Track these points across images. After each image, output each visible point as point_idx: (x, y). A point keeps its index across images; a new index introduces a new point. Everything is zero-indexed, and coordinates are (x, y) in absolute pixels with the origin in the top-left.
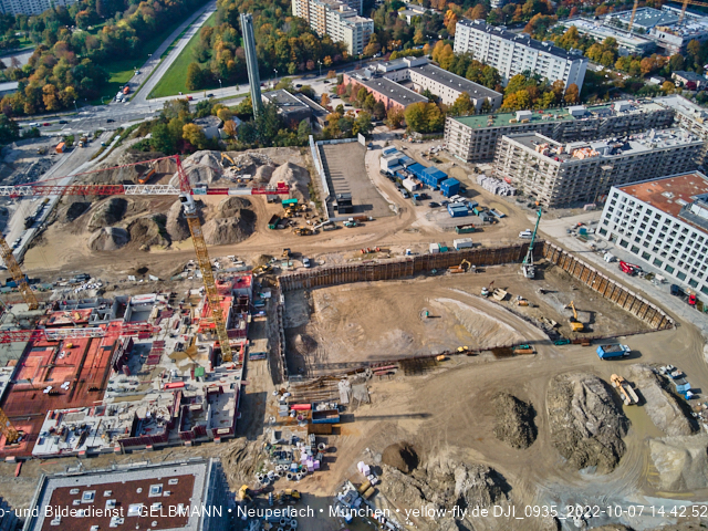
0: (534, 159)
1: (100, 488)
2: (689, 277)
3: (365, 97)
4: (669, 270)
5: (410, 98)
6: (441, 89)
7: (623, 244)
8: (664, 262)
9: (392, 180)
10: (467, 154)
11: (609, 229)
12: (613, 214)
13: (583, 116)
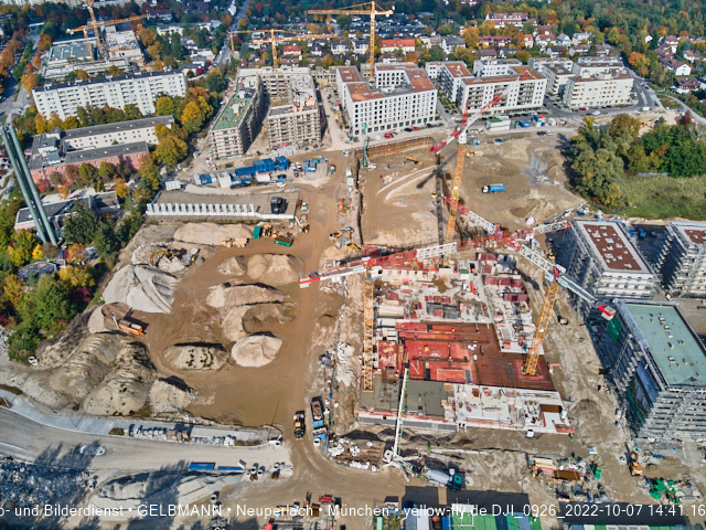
0: (298, 117)
1: (602, 253)
2: (404, 121)
3: (95, 169)
4: (395, 125)
5: (135, 147)
6: (122, 136)
7: (370, 130)
8: (392, 123)
9: (247, 185)
10: (240, 149)
11: (360, 128)
12: (359, 118)
13: (247, 96)
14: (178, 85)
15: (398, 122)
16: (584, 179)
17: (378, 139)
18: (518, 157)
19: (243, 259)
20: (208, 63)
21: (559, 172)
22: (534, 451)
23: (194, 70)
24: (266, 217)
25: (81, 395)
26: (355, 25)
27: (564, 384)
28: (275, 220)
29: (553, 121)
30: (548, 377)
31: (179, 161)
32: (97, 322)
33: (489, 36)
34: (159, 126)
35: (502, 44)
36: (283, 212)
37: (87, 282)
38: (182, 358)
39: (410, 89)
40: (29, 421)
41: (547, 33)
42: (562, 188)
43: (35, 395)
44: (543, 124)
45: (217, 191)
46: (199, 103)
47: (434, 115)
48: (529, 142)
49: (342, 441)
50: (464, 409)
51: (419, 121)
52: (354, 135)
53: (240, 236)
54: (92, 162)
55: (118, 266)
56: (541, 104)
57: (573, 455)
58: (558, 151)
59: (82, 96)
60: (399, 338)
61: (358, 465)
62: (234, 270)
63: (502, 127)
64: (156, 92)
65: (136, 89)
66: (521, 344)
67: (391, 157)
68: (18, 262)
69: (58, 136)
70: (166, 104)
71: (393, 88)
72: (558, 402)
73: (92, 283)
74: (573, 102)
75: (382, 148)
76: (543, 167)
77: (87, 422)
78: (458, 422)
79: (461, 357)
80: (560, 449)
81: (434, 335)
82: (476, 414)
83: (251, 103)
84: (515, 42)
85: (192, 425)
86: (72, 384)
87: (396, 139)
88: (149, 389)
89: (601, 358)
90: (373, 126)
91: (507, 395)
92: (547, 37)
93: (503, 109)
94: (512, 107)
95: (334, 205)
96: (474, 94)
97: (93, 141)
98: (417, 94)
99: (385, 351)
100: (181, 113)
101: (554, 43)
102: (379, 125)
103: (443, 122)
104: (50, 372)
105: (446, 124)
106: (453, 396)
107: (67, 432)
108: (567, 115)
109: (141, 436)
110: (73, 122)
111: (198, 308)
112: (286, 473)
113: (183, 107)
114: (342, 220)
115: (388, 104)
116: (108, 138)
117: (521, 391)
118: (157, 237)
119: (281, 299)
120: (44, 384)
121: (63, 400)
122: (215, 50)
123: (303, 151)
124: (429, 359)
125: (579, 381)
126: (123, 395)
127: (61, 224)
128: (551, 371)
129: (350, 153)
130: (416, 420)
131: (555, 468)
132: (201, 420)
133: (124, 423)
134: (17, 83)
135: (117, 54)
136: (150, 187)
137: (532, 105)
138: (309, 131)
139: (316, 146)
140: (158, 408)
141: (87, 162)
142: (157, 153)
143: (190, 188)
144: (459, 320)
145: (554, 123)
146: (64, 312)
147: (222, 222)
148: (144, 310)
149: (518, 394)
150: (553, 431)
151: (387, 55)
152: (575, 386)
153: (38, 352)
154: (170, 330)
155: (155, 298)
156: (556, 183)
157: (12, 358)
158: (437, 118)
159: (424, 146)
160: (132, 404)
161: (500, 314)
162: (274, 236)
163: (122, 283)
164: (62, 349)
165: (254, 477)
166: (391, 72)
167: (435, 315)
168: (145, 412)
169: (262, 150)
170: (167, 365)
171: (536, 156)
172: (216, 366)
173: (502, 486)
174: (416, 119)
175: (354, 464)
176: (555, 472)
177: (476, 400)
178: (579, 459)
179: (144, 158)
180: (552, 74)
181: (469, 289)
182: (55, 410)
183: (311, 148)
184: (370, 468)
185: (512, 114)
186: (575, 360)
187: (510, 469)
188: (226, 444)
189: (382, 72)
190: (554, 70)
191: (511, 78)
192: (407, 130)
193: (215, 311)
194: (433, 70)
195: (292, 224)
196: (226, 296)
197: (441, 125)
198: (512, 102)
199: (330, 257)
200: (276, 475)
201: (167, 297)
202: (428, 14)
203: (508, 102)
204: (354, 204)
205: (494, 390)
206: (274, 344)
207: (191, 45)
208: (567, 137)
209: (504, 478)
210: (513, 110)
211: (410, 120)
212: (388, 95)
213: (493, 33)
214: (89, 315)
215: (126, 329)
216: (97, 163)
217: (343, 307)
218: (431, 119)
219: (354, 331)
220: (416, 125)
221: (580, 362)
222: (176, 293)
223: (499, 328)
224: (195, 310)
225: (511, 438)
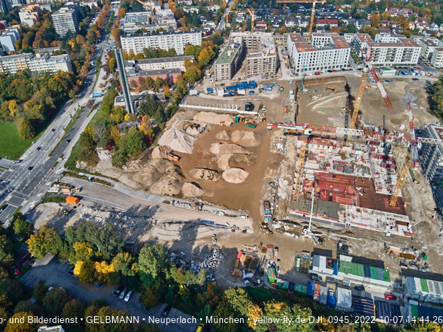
0: (264, 59)
2: (328, 66)
3: (153, 81)
4: (322, 68)
5: (174, 71)
6: (167, 65)
7: (306, 70)
8: (320, 67)
9: (232, 96)
10: (229, 76)
11: (300, 68)
12: (300, 62)
13: (235, 47)
14: (197, 39)
15: (324, 66)
16: (439, 106)
17: (311, 75)
18: (399, 92)
19: (229, 132)
20: (212, 29)
21: (424, 101)
22: (390, 243)
23: (205, 33)
24: (242, 112)
25: (149, 185)
26: (301, 10)
27: (412, 213)
28: (247, 114)
29: (423, 73)
30: (403, 208)
31: (197, 81)
32: (156, 153)
33: (386, 21)
34: (187, 61)
35: (394, 26)
36: (252, 111)
37: (151, 134)
38: (198, 174)
39: (333, 47)
40: (123, 194)
41: (424, 22)
42: (425, 110)
43: (125, 183)
44: (416, 74)
45: (216, 98)
46: (208, 50)
47: (347, 64)
48: (407, 84)
49: (280, 222)
50: (350, 217)
51: (337, 67)
52: (296, 72)
53: (228, 121)
54: (152, 77)
55: (166, 129)
56: (416, 63)
57: (412, 247)
58: (425, 90)
59: (147, 42)
60: (315, 180)
61: (288, 234)
62: (224, 137)
63: (390, 73)
64: (185, 42)
65: (175, 40)
66: (388, 190)
67: (318, 86)
68: (117, 121)
69: (134, 62)
70: (190, 49)
71: (323, 46)
72: (408, 221)
73: (153, 135)
74: (437, 63)
75: (312, 80)
76: (414, 98)
77: (151, 197)
78: (346, 223)
79: (352, 193)
80: (405, 244)
81: (336, 180)
82: (357, 220)
83: (238, 51)
84: (403, 26)
85: (203, 204)
86: (145, 179)
87: (321, 76)
88: (182, 186)
89: (436, 202)
90: (308, 68)
91: (377, 213)
92: (424, 24)
93: (392, 63)
94: (397, 63)
95: (281, 109)
96: (374, 52)
97: (152, 66)
98: (338, 50)
99: (307, 184)
100: (198, 55)
101: (428, 28)
102: (312, 67)
103: (353, 68)
104: (133, 173)
105: (354, 70)
106: (345, 210)
107: (142, 200)
108: (433, 70)
109: (178, 205)
110: (141, 56)
111: (205, 153)
112: (250, 232)
113: (200, 51)
114: (285, 117)
115: (319, 55)
116: (159, 66)
117: (385, 213)
118: (185, 117)
119: (249, 153)
120: (130, 178)
121: (139, 186)
122: (216, 22)
123: (265, 79)
124: (332, 191)
125: (421, 212)
126: (170, 186)
127: (137, 106)
128: (405, 206)
129: (293, 82)
130: (322, 219)
131: (401, 252)
132: (207, 203)
133: (171, 199)
134: (107, 34)
135: (163, 21)
136: (182, 92)
137: (411, 63)
138: (270, 68)
139: (273, 77)
140: (186, 194)
141: (150, 76)
142: (185, 75)
143: (201, 95)
144: (352, 174)
145: (424, 74)
146: (141, 147)
147: (219, 113)
148: (179, 151)
149: (384, 214)
150: (402, 234)
151: (320, 28)
152: (418, 214)
153: (127, 164)
154: (192, 161)
155: (184, 146)
156: (421, 108)
157: (113, 165)
158: (348, 66)
159: (339, 81)
160: (174, 191)
161: (378, 173)
162: (246, 122)
163: (169, 136)
164: (139, 164)
165: (234, 231)
166: (322, 37)
167: (338, 170)
168: (180, 196)
169: (242, 78)
170: (191, 177)
171: (410, 92)
172: (215, 179)
173: (369, 256)
174: (335, 65)
175: (286, 233)
176: (400, 254)
177: (358, 214)
178: (416, 250)
179: (178, 78)
180: (425, 46)
181: (360, 159)
182: (136, 190)
183: (269, 78)
184: (294, 237)
185: (398, 67)
186: (420, 202)
187: (374, 249)
188: (220, 214)
189: (316, 37)
190: (426, 43)
191: (398, 44)
192: (329, 71)
193: (215, 156)
194: (348, 38)
195: (256, 117)
196: (220, 149)
197: (351, 70)
198: (398, 59)
199: (277, 136)
200: (245, 231)
201: (190, 146)
202: (348, 6)
203: (395, 59)
204: (294, 109)
205: (370, 210)
206: (245, 174)
207: (202, 19)
208: (432, 83)
209: (370, 252)
210: (398, 65)
211: (332, 65)
212: (319, 49)
213: (389, 19)
214: (152, 150)
215: (170, 158)
216: (154, 78)
217: (283, 161)
218: (345, 66)
219: (289, 173)
220: (335, 69)
221: (423, 203)
222: (195, 145)
223: (376, 180)
224: (204, 154)
225: (377, 235)
